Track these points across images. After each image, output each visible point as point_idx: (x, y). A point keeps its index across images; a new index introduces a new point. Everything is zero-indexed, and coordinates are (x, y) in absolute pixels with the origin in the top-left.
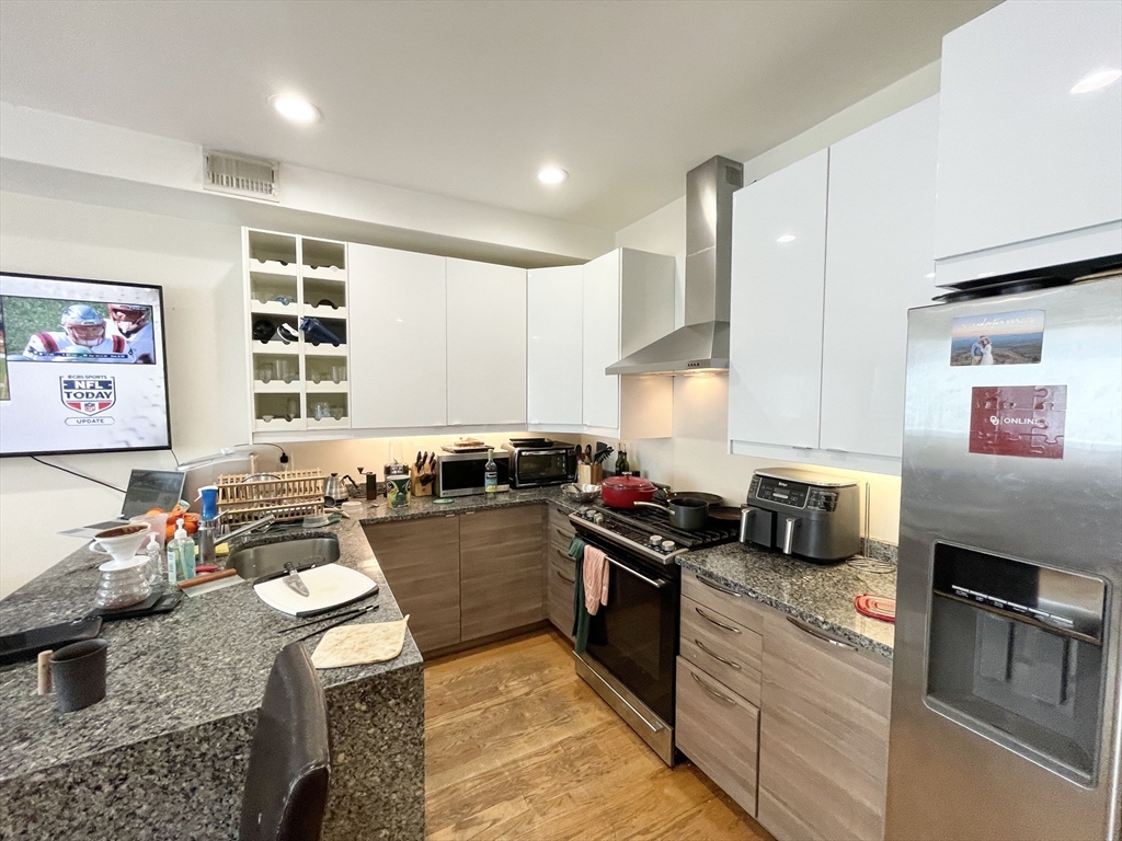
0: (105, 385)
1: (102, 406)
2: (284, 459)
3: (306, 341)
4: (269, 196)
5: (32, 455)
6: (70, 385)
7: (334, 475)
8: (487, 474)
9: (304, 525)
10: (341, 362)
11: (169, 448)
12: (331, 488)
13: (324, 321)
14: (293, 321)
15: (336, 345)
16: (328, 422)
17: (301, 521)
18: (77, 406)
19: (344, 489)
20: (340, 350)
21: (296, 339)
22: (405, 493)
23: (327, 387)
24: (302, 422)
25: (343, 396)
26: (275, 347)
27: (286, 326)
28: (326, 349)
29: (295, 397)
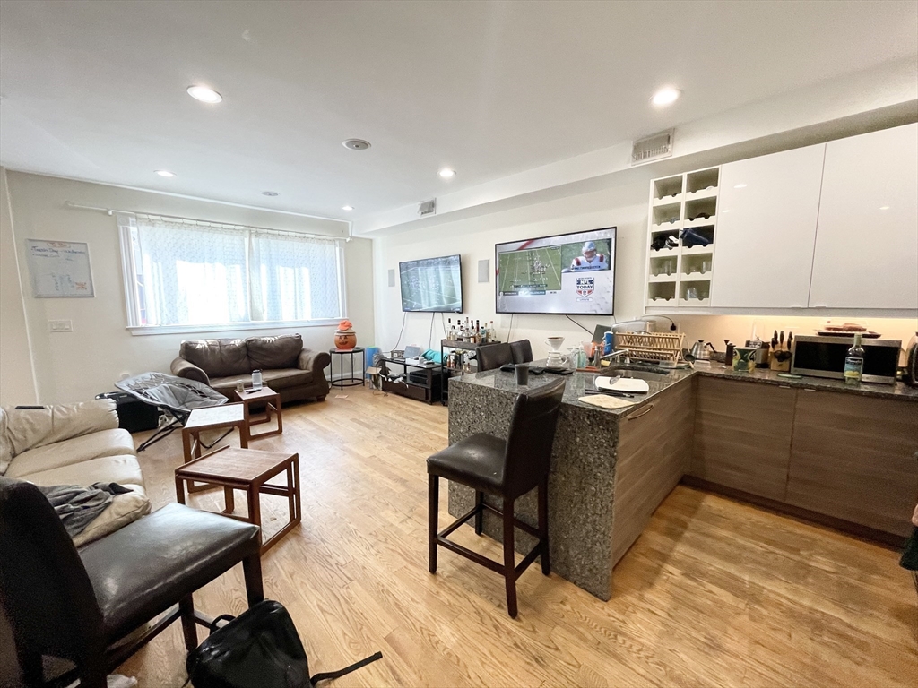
0: (591, 282)
1: (589, 292)
2: (673, 328)
3: (684, 245)
4: (666, 154)
5: (566, 314)
6: (579, 283)
7: (701, 341)
8: (849, 359)
9: (660, 366)
10: (708, 257)
11: (612, 315)
12: (697, 350)
13: (697, 230)
14: (675, 233)
15: (705, 246)
16: (693, 302)
17: (658, 363)
18: (580, 292)
19: (706, 352)
20: (708, 249)
21: (676, 245)
22: (747, 361)
23: (696, 276)
24: (676, 301)
25: (707, 283)
26: (664, 252)
27: (672, 238)
28: (698, 250)
29: (673, 285)
